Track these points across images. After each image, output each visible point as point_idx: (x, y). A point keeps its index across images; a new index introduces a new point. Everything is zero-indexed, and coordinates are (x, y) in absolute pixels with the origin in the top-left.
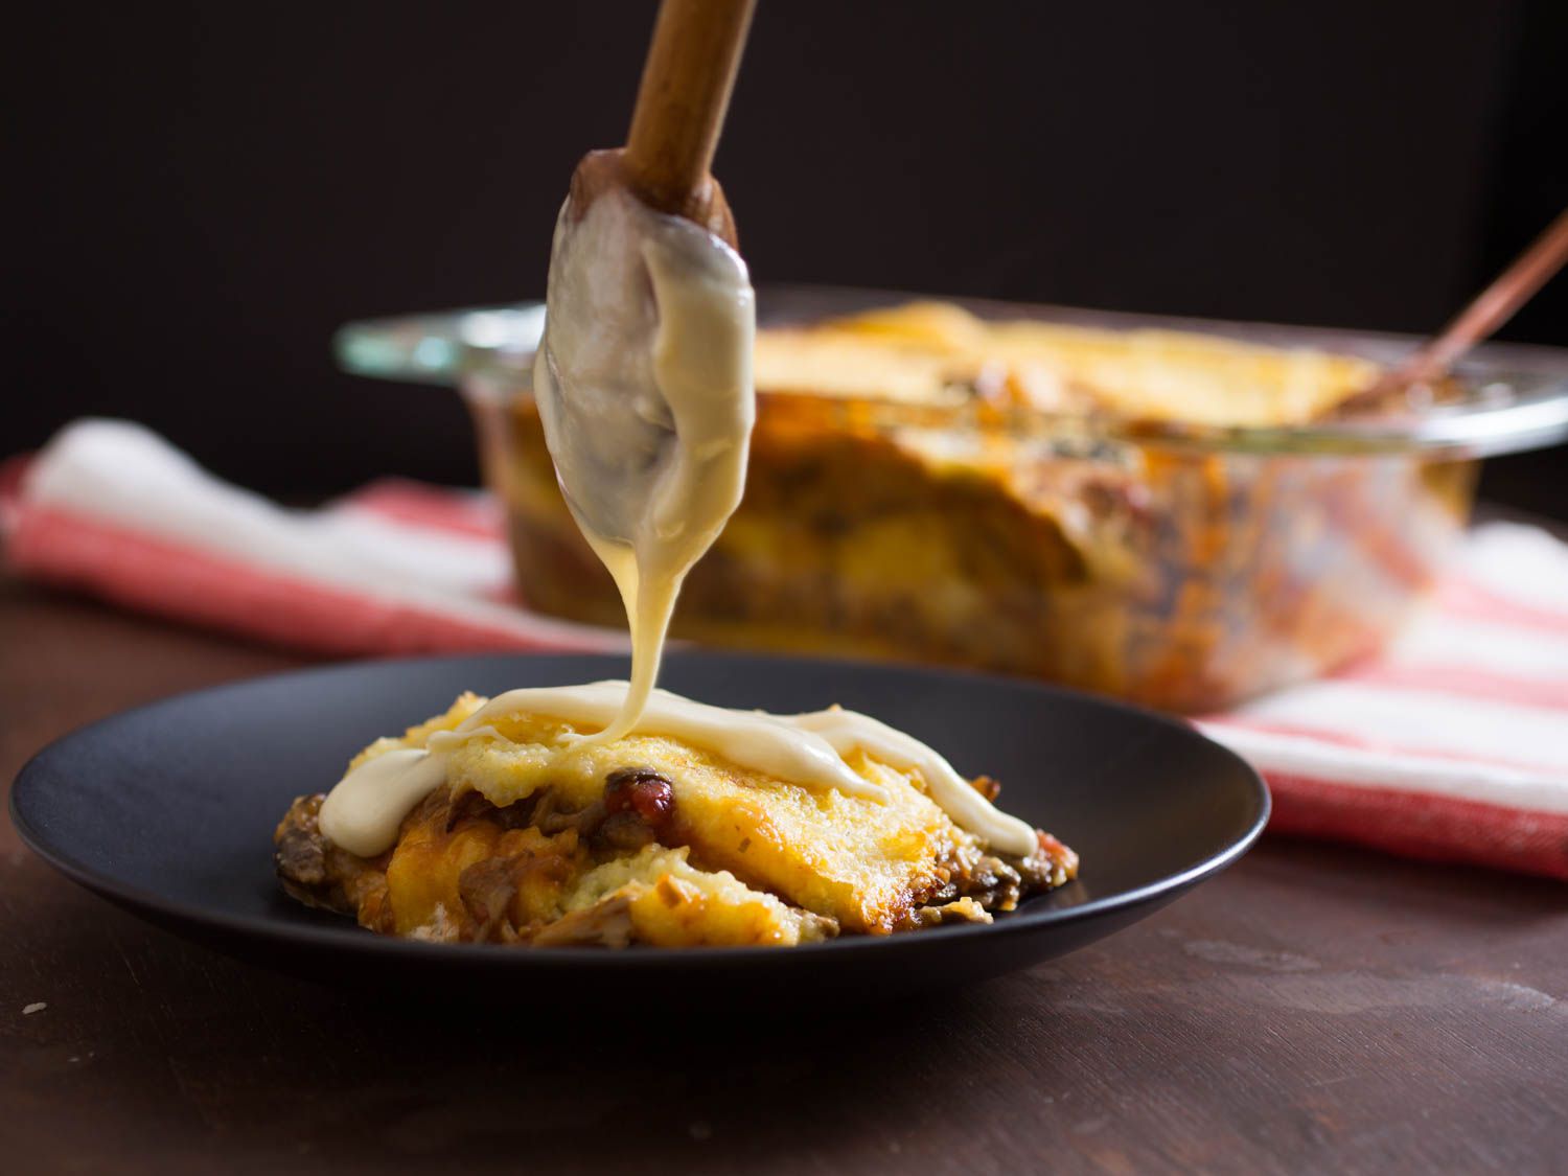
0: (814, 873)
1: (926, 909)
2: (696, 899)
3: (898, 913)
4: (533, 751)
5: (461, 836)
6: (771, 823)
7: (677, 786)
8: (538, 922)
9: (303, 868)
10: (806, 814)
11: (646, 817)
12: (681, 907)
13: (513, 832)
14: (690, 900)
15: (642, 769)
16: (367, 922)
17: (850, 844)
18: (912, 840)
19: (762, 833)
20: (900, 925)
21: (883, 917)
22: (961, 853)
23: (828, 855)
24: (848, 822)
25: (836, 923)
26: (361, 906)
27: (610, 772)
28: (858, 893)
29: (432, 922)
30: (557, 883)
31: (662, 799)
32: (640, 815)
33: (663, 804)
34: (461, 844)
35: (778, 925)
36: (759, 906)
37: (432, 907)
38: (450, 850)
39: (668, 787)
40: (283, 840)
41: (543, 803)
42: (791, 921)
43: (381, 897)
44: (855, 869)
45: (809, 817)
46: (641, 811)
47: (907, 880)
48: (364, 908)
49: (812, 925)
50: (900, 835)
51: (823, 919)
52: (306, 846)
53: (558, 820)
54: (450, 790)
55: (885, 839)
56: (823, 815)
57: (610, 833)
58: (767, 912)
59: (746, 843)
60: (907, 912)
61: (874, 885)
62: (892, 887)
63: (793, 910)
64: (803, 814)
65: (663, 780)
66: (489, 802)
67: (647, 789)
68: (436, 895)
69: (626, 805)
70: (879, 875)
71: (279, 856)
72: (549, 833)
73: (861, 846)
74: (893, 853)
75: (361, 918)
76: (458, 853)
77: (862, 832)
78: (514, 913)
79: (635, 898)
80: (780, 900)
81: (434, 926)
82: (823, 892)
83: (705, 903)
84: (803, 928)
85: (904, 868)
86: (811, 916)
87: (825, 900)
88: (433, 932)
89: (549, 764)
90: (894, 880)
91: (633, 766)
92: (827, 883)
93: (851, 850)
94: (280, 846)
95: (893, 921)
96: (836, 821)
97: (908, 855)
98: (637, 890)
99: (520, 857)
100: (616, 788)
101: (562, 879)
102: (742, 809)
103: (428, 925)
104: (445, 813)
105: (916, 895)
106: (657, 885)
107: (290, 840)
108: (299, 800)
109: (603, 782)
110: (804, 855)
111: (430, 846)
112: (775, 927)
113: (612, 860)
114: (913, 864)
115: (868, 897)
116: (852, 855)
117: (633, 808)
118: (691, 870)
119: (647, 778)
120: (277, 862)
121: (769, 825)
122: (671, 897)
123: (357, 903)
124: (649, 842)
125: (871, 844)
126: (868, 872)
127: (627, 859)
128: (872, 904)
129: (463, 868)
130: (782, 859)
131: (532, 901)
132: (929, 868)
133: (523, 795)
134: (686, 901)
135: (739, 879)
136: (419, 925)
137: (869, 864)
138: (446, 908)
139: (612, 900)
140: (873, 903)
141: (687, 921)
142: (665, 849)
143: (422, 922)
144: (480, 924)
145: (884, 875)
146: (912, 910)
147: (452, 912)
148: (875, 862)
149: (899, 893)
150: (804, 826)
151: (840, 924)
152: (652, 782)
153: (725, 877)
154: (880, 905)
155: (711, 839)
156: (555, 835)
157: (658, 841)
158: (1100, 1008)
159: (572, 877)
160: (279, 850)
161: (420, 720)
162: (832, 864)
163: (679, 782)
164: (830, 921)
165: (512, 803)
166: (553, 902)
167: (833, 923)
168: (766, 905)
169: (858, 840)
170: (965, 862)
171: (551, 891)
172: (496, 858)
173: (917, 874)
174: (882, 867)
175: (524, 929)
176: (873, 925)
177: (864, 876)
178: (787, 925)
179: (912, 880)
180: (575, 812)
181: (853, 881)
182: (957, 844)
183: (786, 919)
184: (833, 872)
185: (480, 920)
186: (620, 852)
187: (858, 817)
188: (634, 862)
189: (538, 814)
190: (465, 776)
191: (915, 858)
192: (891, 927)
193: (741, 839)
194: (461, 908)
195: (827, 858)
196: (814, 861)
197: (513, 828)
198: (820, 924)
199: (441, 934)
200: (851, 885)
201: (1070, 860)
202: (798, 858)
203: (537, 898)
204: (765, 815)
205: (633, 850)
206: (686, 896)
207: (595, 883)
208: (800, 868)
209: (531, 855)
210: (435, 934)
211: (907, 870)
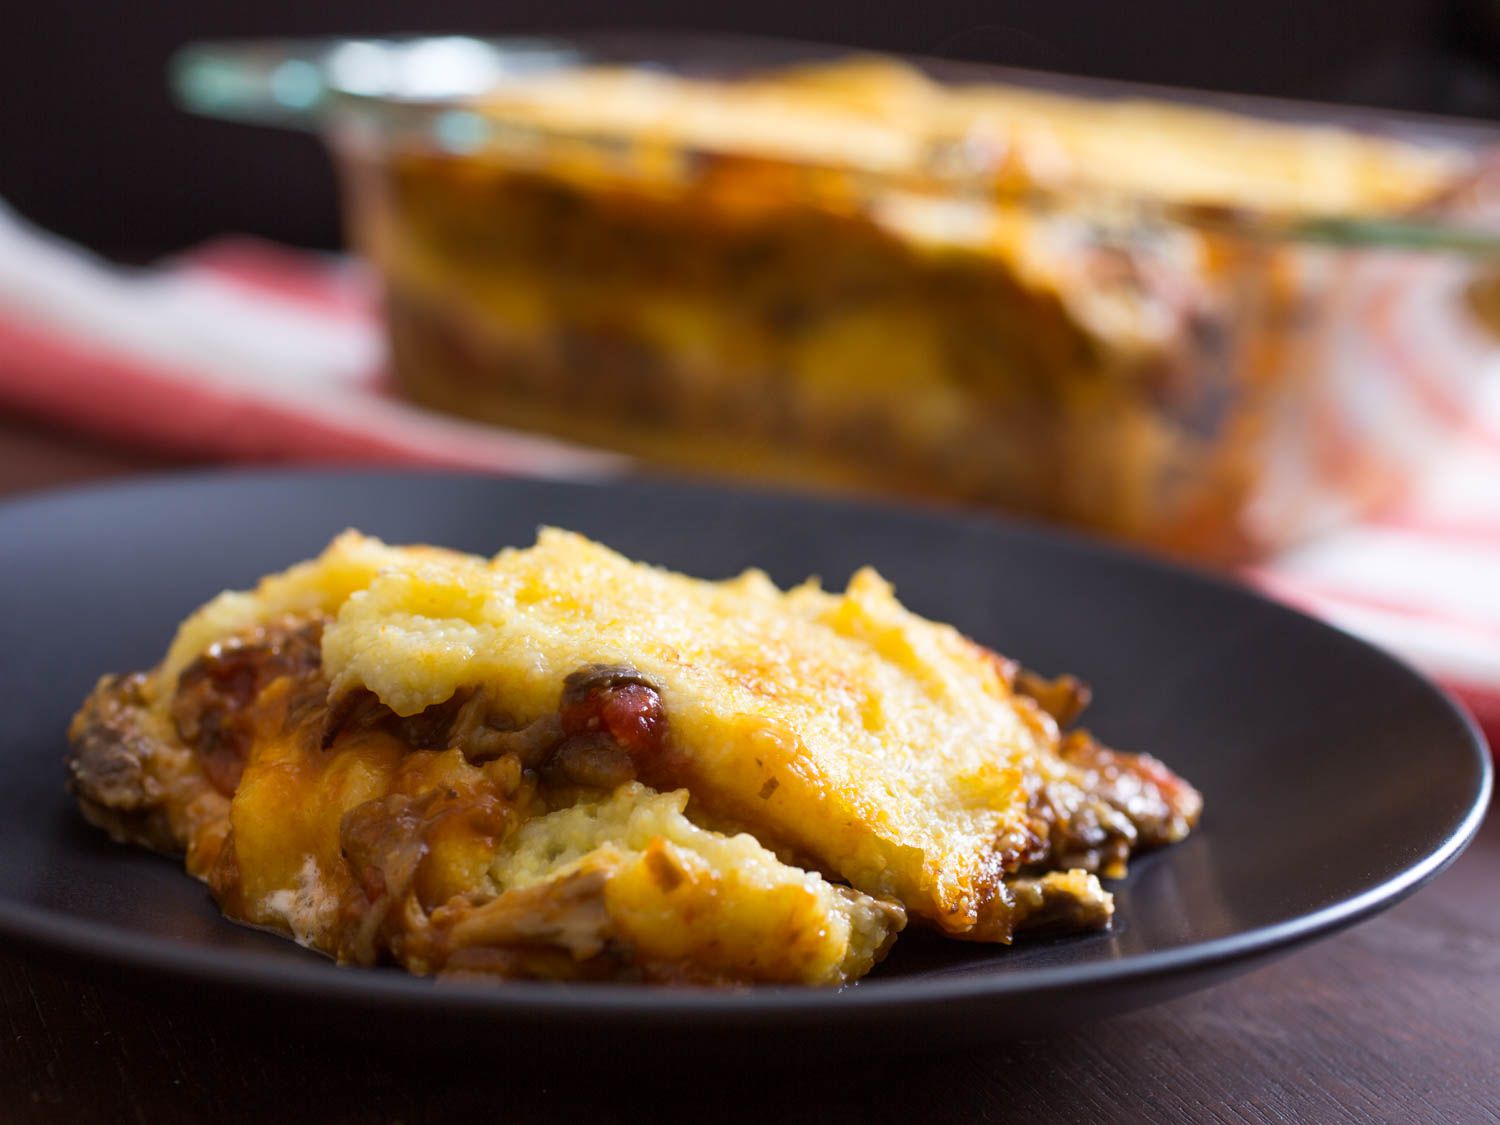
0: (868, 832)
1: (1021, 885)
2: (705, 878)
3: (984, 890)
4: (453, 631)
5: (343, 757)
6: (809, 756)
7: (669, 695)
8: (461, 900)
9: (110, 785)
10: (849, 735)
11: (623, 741)
12: (684, 891)
13: (422, 756)
14: (696, 881)
15: (616, 668)
16: (202, 868)
17: (913, 783)
18: (1000, 780)
19: (796, 770)
20: (986, 909)
21: (966, 899)
22: (1053, 792)
23: (888, 805)
24: (908, 751)
25: (902, 910)
26: (192, 846)
27: (570, 671)
28: (930, 864)
29: (298, 885)
30: (489, 841)
31: (646, 715)
32: (613, 738)
33: (648, 721)
34: (343, 771)
35: (823, 919)
36: (799, 891)
37: (299, 863)
38: (326, 779)
39: (655, 695)
40: (81, 742)
41: (469, 712)
42: (839, 910)
43: (223, 834)
44: (924, 826)
45: (854, 741)
46: (615, 732)
47: (992, 837)
48: (196, 849)
49: (868, 915)
50: (982, 772)
51: (884, 905)
52: (115, 752)
53: (490, 739)
54: (329, 684)
55: (960, 778)
56: (875, 740)
57: (568, 764)
58: (811, 900)
59: (772, 785)
60: (996, 890)
61: (951, 850)
62: (975, 852)
63: (841, 890)
64: (845, 738)
65: (649, 686)
66: (385, 707)
67: (625, 701)
68: (305, 843)
69: (592, 722)
70: (958, 833)
71: (74, 765)
72: (477, 759)
73: (929, 787)
74: (974, 798)
75: (191, 864)
76: (340, 784)
77: (928, 765)
78: (427, 886)
79: (611, 873)
80: (823, 878)
81: (300, 892)
82: (880, 860)
83: (717, 884)
84: (855, 919)
85: (988, 821)
86: (866, 900)
87: (881, 872)
88: (299, 899)
89: (478, 653)
90: (976, 840)
91: (603, 662)
92: (885, 845)
93: (915, 793)
94: (76, 749)
95: (979, 904)
96: (891, 748)
97: (992, 802)
98: (614, 860)
99: (434, 796)
100: (580, 697)
101: (495, 834)
102: (767, 735)
103: (290, 889)
104: (321, 719)
105: (1006, 862)
106: (644, 854)
107: (92, 741)
108: (106, 681)
109: (559, 687)
110: (857, 804)
111: (297, 770)
112: (819, 922)
113: (571, 805)
114: (1000, 815)
115: (946, 870)
116: (917, 803)
117: (604, 727)
118: (695, 829)
119: (624, 682)
120: (71, 773)
121: (806, 760)
122: (667, 875)
123: (186, 843)
124: (625, 780)
125: (942, 784)
126: (943, 830)
127: (594, 804)
128: (951, 881)
129: (347, 809)
130: (823, 810)
131: (453, 868)
132: (1020, 821)
133: (438, 698)
134: (690, 882)
135: (765, 844)
136: (278, 889)
137: (942, 816)
138: (318, 864)
139: (576, 875)
140: (953, 879)
141: (691, 913)
142: (651, 790)
143: (284, 883)
144: (372, 900)
145: (964, 833)
146: (1001, 886)
147: (327, 873)
148: (951, 813)
149: (982, 859)
150: (850, 758)
151: (909, 913)
152: (633, 688)
153: (746, 842)
154: (961, 881)
155: (720, 778)
156: (487, 764)
157: (638, 780)
158: (1251, 1028)
159: (510, 829)
160: (76, 755)
161: (280, 564)
162: (894, 819)
163: (671, 689)
164: (895, 908)
165: (421, 710)
166: (484, 868)
167: (898, 909)
168: (809, 889)
169: (924, 777)
170: (1058, 805)
171: (481, 852)
172: (398, 797)
173: (1004, 831)
174: (960, 821)
175: (441, 912)
176: (953, 912)
177: (937, 836)
178: (834, 916)
179: (999, 839)
180: (516, 728)
181: (923, 846)
182: (1046, 778)
183: (833, 908)
184: (896, 832)
185: (372, 892)
186: (581, 793)
187: (920, 741)
188: (605, 810)
189: (461, 730)
190: (351, 667)
191: (1001, 806)
192: (975, 914)
193: (763, 780)
194: (341, 866)
195: (886, 808)
196: (869, 813)
197: (422, 747)
198: (881, 914)
199: (310, 905)
200: (921, 851)
201: (1189, 802)
202: (846, 809)
203: (462, 863)
204: (801, 743)
205: (601, 790)
206: (692, 875)
207: (545, 840)
208: (849, 824)
209: (451, 795)
210: (302, 903)
211: (993, 824)
